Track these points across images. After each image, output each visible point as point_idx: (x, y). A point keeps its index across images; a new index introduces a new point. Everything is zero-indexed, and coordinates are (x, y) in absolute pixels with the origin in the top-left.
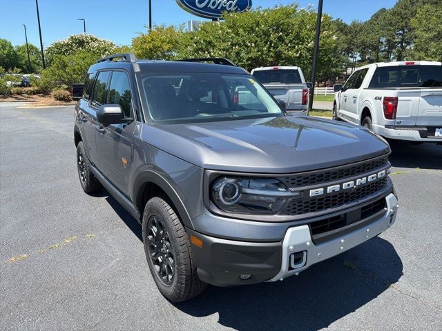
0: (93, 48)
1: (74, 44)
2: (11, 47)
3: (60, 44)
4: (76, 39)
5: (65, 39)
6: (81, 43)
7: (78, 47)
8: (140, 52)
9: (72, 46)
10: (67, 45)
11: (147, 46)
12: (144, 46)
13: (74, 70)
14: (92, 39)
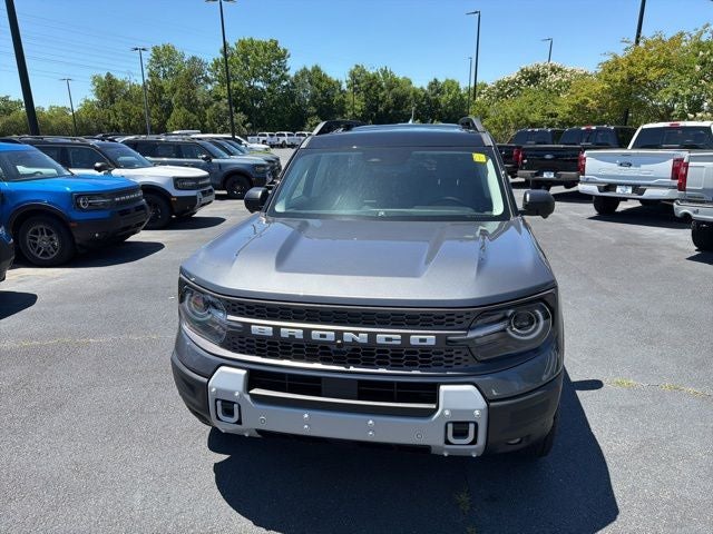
0: (550, 84)
1: (523, 81)
2: (458, 90)
3: (504, 82)
4: (527, 73)
5: (513, 74)
6: (533, 77)
7: (529, 84)
8: (606, 86)
9: (519, 83)
10: (513, 82)
11: (617, 76)
12: (611, 76)
13: (495, 123)
14: (553, 70)
